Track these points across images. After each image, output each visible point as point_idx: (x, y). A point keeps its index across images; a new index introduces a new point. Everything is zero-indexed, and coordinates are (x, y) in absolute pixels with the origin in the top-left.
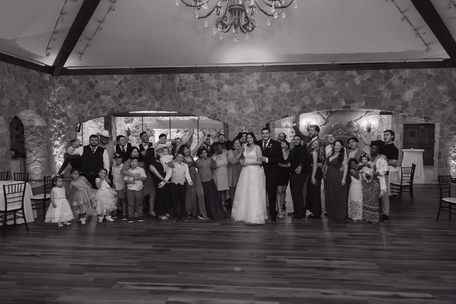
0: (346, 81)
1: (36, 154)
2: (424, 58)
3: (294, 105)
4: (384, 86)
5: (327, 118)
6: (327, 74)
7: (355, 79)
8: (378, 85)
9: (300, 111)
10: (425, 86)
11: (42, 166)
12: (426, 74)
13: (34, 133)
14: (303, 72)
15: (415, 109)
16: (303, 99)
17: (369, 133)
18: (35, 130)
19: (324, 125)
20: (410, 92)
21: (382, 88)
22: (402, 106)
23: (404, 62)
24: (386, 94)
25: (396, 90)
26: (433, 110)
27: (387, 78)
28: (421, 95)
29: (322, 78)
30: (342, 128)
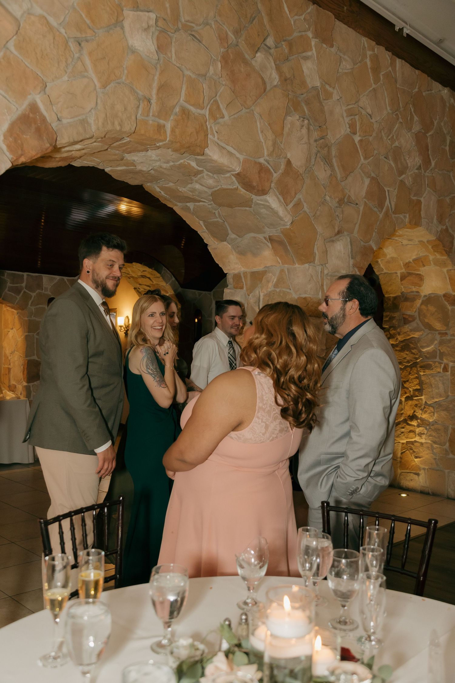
1: (417, 393)
11: (435, 442)
13: (414, 320)
18: (420, 311)
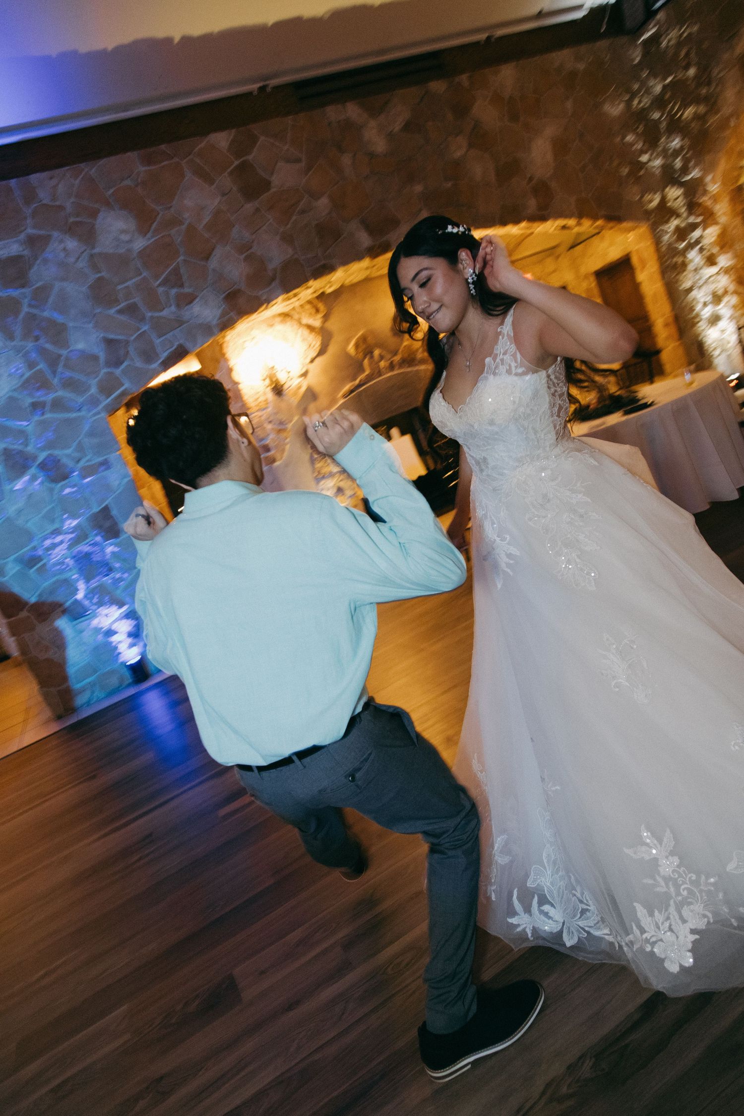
0: (340, 148)
2: (535, 10)
3: (189, 299)
4: (463, 143)
5: (323, 324)
6: (262, 138)
7: (366, 134)
8: (446, 142)
9: (223, 315)
12: (560, 71)
14: (163, 147)
15: (573, 200)
16: (213, 263)
19: (319, 354)
21: (458, 148)
22: (535, 196)
23: (487, 38)
27: (461, 110)
28: (571, 147)
29: (250, 158)
30: (382, 346)
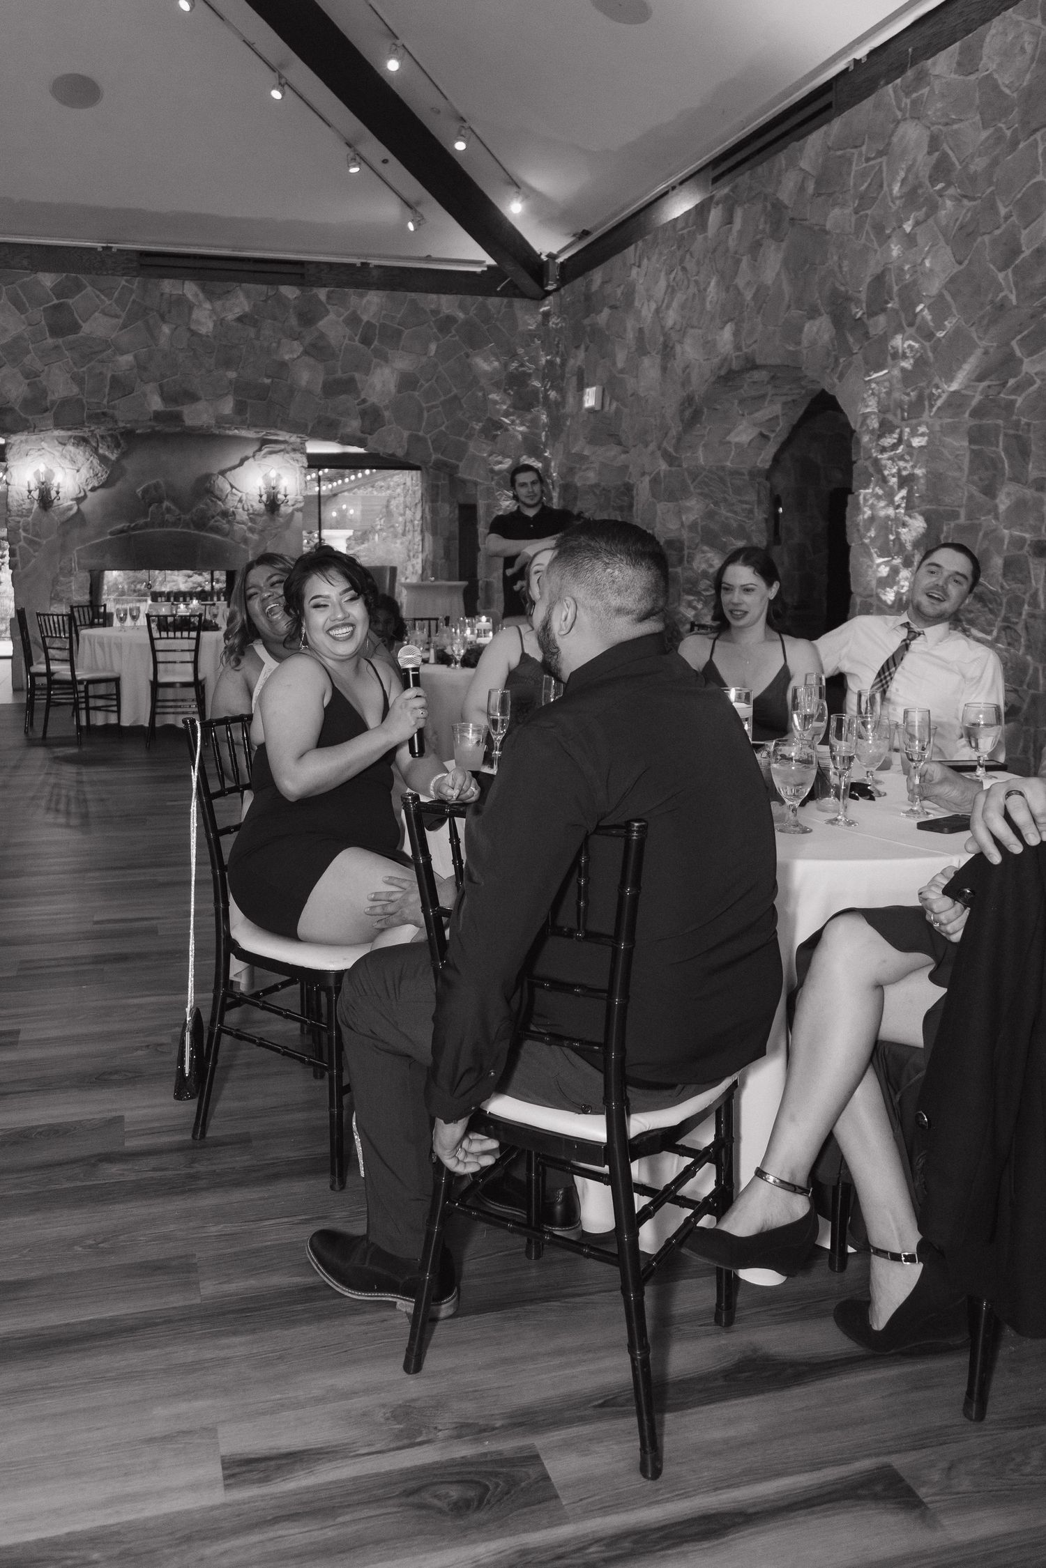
0: (163, 318)
4: (298, 348)
5: (118, 460)
6: (89, 288)
7: (196, 314)
8: (279, 343)
10: (432, 353)
12: (435, 312)
15: (406, 434)
17: (273, 520)
19: (102, 486)
20: (387, 371)
21: (291, 351)
22: (362, 418)
23: (363, 264)
24: (307, 376)
25: (340, 363)
26: (463, 439)
27: (308, 317)
28: (422, 386)
29: (70, 301)
30: (174, 500)
